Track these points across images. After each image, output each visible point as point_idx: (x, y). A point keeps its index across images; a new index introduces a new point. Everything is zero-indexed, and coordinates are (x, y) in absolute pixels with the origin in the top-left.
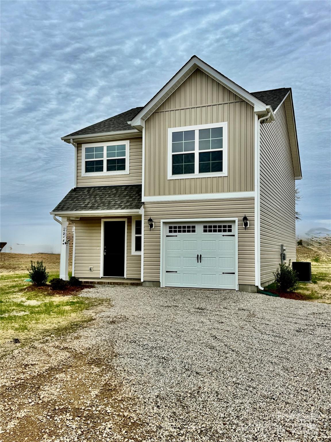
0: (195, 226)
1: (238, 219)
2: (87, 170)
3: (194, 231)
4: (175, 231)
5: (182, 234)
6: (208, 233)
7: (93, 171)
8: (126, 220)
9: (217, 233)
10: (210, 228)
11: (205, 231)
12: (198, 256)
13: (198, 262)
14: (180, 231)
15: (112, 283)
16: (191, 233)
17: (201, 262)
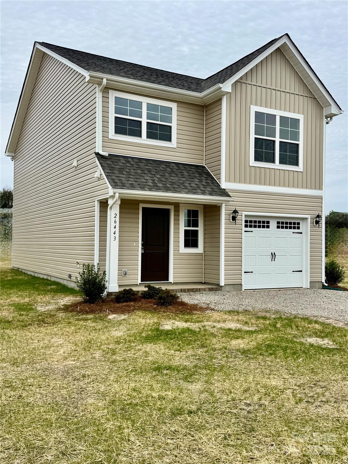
0: (269, 222)
1: (311, 217)
2: (118, 131)
3: (268, 227)
4: (251, 226)
5: (257, 229)
6: (280, 230)
7: (125, 133)
8: (172, 208)
9: (288, 230)
10: (283, 225)
11: (278, 227)
12: (272, 254)
13: (272, 260)
14: (255, 227)
15: (187, 290)
16: (266, 229)
17: (274, 260)
